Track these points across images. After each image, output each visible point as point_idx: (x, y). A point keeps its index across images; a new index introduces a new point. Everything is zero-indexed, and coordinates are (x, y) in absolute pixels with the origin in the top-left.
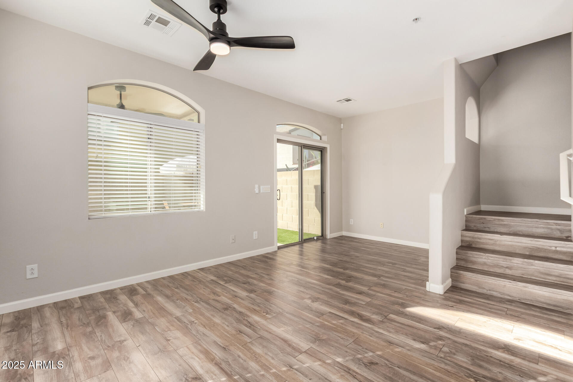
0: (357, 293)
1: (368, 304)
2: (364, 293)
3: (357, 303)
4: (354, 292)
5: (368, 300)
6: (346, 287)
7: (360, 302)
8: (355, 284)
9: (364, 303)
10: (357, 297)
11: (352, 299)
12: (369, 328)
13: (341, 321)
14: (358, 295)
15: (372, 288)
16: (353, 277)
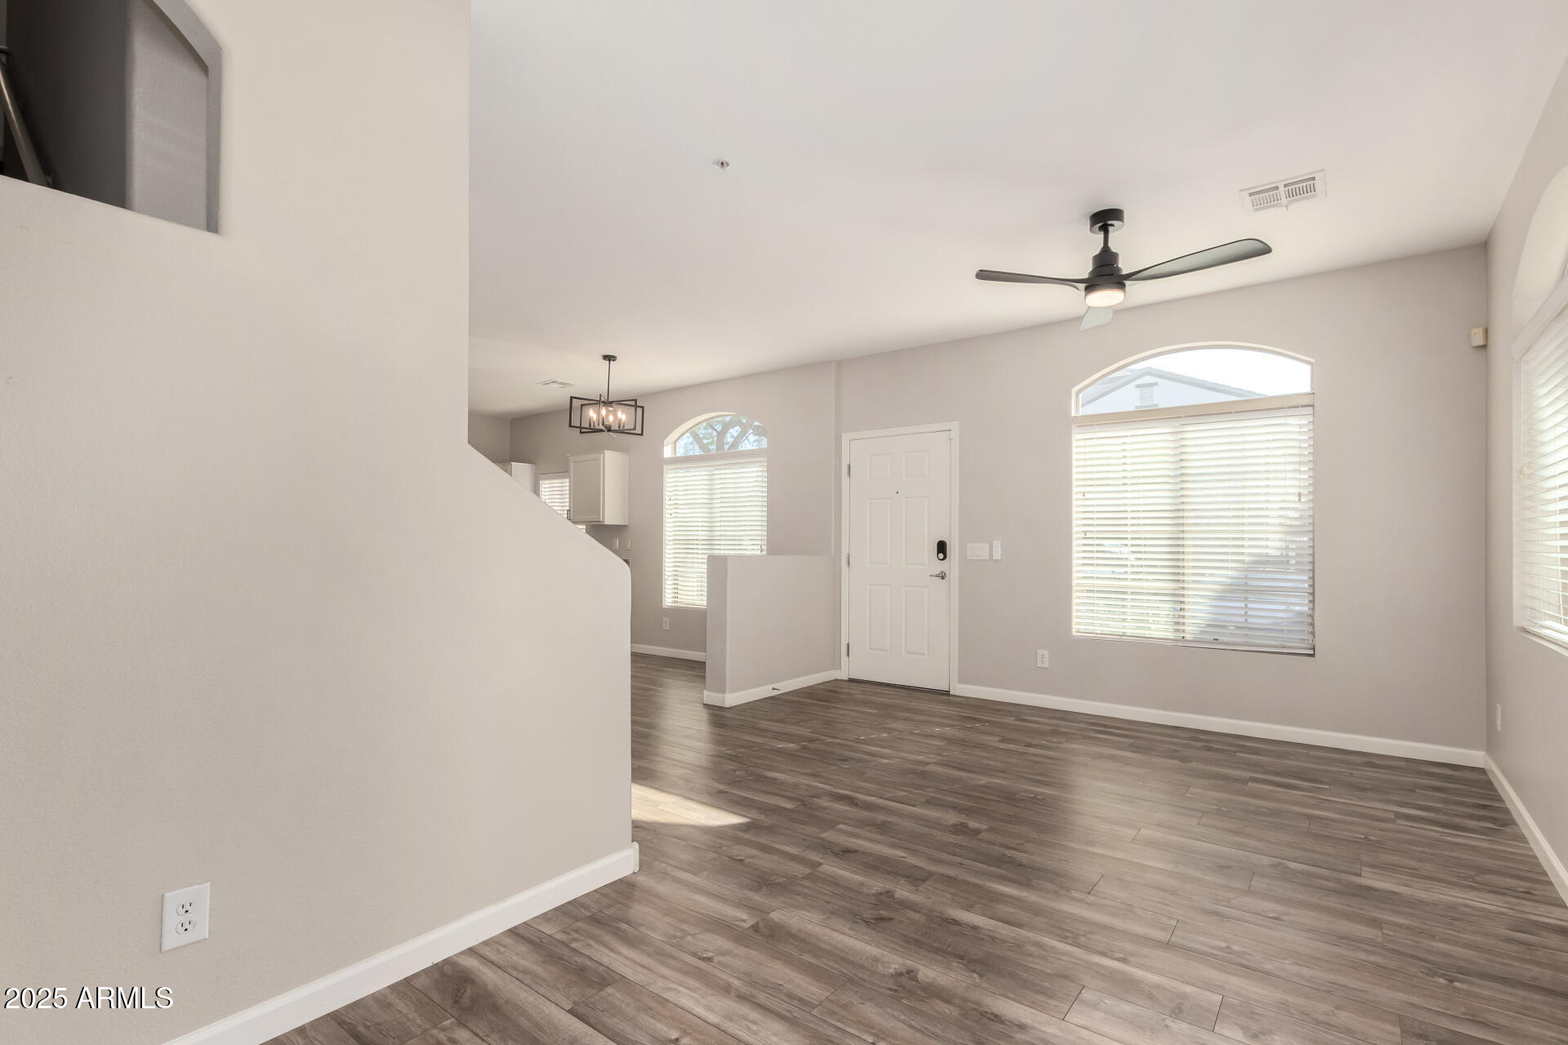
0: (856, 851)
1: (831, 825)
2: (835, 854)
3: (858, 827)
4: (864, 853)
5: (828, 835)
6: (889, 873)
7: (850, 829)
8: (862, 884)
9: (841, 826)
10: (855, 841)
11: (869, 835)
12: (840, 788)
13: (889, 795)
14: (854, 847)
15: (808, 871)
16: (867, 923)
